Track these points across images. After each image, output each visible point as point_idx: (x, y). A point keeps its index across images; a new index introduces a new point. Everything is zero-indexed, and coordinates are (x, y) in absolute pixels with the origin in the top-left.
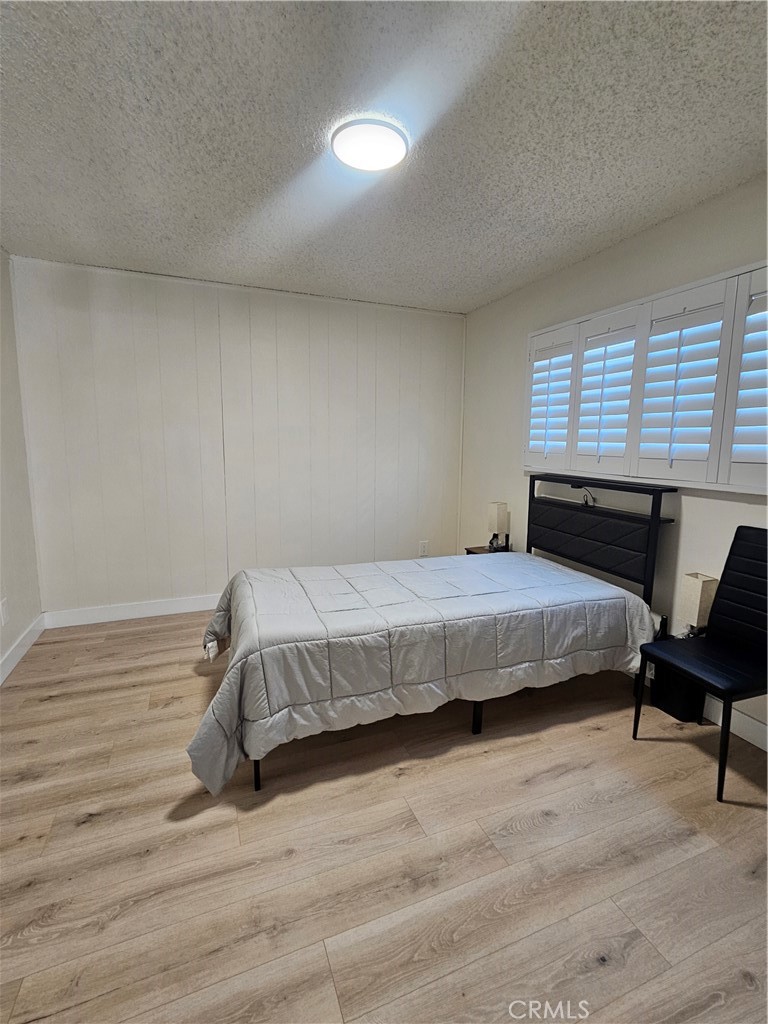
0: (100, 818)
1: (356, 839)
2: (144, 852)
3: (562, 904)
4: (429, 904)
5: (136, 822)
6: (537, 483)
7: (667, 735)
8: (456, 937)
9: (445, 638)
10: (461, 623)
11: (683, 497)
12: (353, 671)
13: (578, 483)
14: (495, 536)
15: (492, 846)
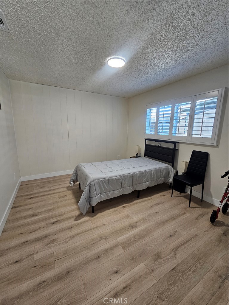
0: (57, 222)
1: (118, 221)
2: (71, 228)
3: (162, 228)
4: (136, 231)
5: (66, 222)
6: (147, 141)
7: (178, 196)
8: (143, 235)
9: (132, 177)
10: (136, 173)
11: (180, 144)
12: (114, 185)
13: (157, 141)
14: (137, 154)
15: (146, 219)
